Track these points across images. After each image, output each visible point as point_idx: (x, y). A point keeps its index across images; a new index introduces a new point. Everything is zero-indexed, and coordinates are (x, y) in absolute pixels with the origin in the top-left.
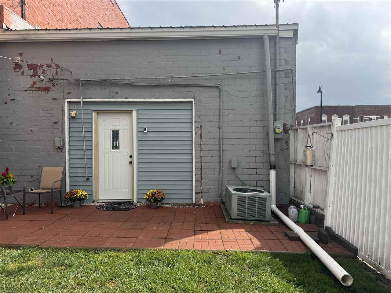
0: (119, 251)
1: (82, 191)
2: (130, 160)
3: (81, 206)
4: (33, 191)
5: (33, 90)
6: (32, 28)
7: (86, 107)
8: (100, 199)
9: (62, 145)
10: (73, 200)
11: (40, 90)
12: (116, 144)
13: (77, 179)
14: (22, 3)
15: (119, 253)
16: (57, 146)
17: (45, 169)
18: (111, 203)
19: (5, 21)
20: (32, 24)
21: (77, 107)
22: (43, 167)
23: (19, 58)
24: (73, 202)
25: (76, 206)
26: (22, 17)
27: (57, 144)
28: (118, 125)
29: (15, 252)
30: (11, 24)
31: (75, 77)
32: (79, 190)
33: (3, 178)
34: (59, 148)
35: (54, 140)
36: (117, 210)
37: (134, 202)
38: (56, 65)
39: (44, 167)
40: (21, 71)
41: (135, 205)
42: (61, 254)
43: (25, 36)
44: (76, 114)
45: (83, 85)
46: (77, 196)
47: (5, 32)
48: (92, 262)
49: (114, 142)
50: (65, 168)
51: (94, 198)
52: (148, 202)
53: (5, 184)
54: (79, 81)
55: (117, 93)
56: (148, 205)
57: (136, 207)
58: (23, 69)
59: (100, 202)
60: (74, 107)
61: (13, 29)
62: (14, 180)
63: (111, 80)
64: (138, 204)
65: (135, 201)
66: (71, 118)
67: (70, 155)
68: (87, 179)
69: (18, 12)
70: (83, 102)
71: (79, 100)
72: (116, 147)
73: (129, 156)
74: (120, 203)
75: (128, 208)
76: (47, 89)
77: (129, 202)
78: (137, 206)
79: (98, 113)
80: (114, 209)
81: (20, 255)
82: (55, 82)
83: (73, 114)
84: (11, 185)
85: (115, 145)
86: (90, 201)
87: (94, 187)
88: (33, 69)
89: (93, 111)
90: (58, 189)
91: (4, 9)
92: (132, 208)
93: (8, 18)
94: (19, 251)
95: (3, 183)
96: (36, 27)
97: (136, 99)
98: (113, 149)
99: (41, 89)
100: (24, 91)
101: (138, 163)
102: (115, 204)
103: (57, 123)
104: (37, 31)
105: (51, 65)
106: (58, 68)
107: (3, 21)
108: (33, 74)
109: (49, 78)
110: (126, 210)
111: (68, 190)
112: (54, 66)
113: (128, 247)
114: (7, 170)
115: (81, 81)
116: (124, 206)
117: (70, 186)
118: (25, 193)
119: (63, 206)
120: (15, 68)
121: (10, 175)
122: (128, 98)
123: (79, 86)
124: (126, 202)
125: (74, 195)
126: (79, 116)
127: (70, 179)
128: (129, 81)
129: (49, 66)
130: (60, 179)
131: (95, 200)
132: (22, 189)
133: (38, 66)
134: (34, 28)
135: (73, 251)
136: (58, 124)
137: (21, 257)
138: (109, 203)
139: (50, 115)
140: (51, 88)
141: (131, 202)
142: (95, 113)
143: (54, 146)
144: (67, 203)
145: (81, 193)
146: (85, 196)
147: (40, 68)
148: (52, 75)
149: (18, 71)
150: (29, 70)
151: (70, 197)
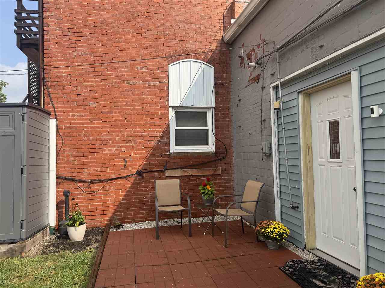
5: (250, 83)
7: (286, 91)
8: (318, 247)
9: (269, 151)
11: (254, 82)
17: (249, 183)
23: (242, 50)
28: (337, 111)
34: (266, 155)
38: (263, 40)
45: (284, 54)
49: (333, 145)
51: (305, 243)
55: (321, 47)
58: (245, 61)
59: (313, 254)
68: (294, 207)
70: (285, 82)
76: (258, 78)
82: (263, 64)
85: (334, 150)
86: (301, 245)
87: (304, 223)
89: (299, 92)
91: (235, 3)
98: (332, 158)
100: (246, 87)
105: (260, 44)
115: (277, 50)
127: (281, 202)
131: (307, 246)
133: (252, 51)
136: (266, 122)
140: (260, 75)
142: (301, 97)
147: (254, 53)
149: (242, 66)
150: (248, 60)
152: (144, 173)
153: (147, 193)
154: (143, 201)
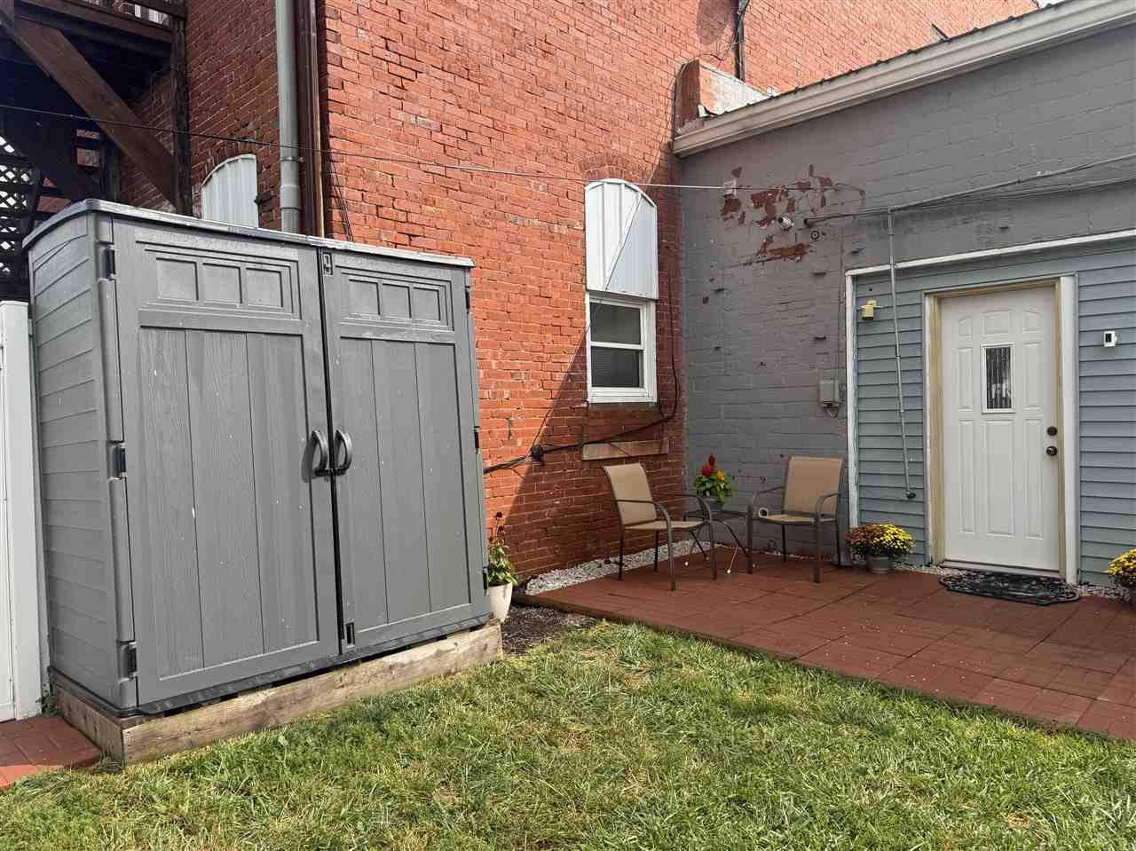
0: (1032, 725)
1: (895, 529)
2: (1050, 442)
3: (892, 572)
4: (766, 517)
5: (764, 259)
6: (759, 97)
7: (905, 286)
8: (948, 558)
9: (837, 398)
10: (871, 551)
11: (780, 258)
12: (998, 392)
13: (879, 494)
14: (737, 40)
15: (1033, 733)
16: (824, 403)
17: (796, 462)
18: (987, 575)
19: (703, 98)
20: (760, 86)
21: (877, 290)
22: (790, 458)
23: (734, 183)
24: (871, 558)
25: (881, 570)
26: (738, 77)
27: (826, 396)
28: (1007, 332)
29: (745, 664)
30: (714, 102)
31: (872, 204)
32: (886, 526)
33: (704, 479)
34: (830, 405)
35: (818, 386)
36: (1007, 597)
37: (1065, 580)
38: (821, 179)
39: (793, 458)
40: (737, 216)
41: (1071, 593)
42: (855, 694)
43: (748, 123)
44: (874, 308)
45: (896, 221)
46: (881, 541)
47: (703, 125)
48: (946, 738)
49: (994, 386)
50: (846, 461)
51: (930, 554)
52: (1121, 590)
53: (708, 493)
54: (886, 213)
55: (1004, 229)
56: (1122, 600)
57: (1072, 599)
58: (743, 208)
59: (950, 568)
60: (871, 290)
61: (719, 112)
62: (727, 487)
63: (984, 193)
64: (1083, 591)
65: (1071, 579)
66: (863, 322)
67: (859, 424)
68: (909, 497)
69: (728, 67)
70: (898, 271)
71: (887, 267)
72: (998, 401)
73: (1045, 431)
74: (1017, 580)
75: (1046, 597)
76: (799, 250)
77: (1049, 578)
78: (1080, 598)
79: (941, 298)
80: (998, 595)
81: (757, 673)
82: (820, 227)
83: (868, 310)
84: (722, 497)
85: (996, 394)
86: (920, 560)
87: (930, 520)
88: (764, 204)
89: (926, 294)
90: (830, 516)
91: (701, 68)
92: (1062, 599)
93: (710, 87)
94: (753, 663)
95: (704, 493)
96: (769, 91)
97: (1074, 236)
98: (990, 406)
99: (783, 253)
100: (746, 264)
101: (1081, 453)
102: (997, 580)
103: (825, 338)
104: (773, 101)
105: (809, 184)
106: (827, 187)
107: (699, 99)
108: (767, 217)
109: (805, 221)
110: (1037, 602)
111: (854, 524)
112: (816, 184)
113: (1061, 719)
114: (712, 461)
115: (892, 211)
116: (1030, 588)
117: (861, 511)
118: (750, 521)
119: (843, 564)
120: (725, 212)
121: (719, 473)
122: (1044, 239)
123: (886, 227)
124: (1037, 579)
125: (873, 537)
126: (884, 315)
127: (860, 493)
128: (1049, 181)
129: (804, 187)
130: (836, 490)
131: (934, 558)
132: (744, 510)
133: (777, 193)
134: (764, 95)
135: (887, 693)
136: (826, 343)
137: (758, 678)
138: (978, 572)
139: (805, 318)
140: (809, 246)
141: (1054, 579)
142: (932, 302)
143: (818, 400)
144: (854, 559)
145: (892, 533)
146: (904, 543)
147: (783, 197)
148: (812, 210)
149: (732, 217)
150: (757, 207)
151: (862, 544)
152: (546, 452)
153: (549, 501)
154: (543, 523)
